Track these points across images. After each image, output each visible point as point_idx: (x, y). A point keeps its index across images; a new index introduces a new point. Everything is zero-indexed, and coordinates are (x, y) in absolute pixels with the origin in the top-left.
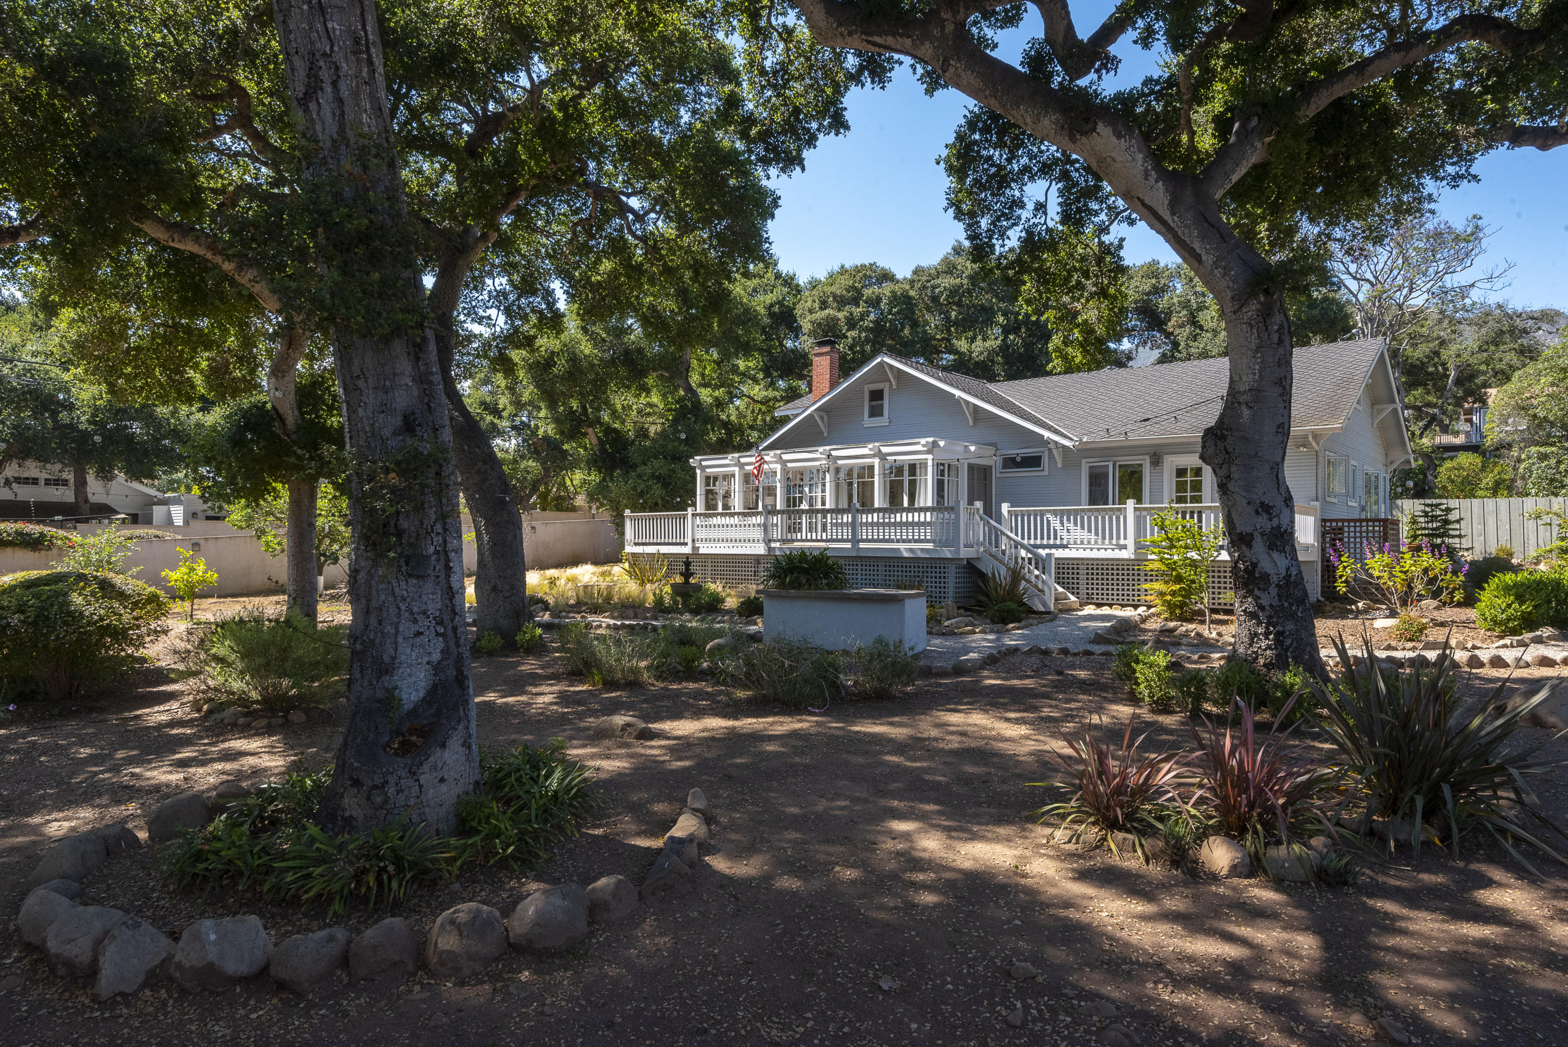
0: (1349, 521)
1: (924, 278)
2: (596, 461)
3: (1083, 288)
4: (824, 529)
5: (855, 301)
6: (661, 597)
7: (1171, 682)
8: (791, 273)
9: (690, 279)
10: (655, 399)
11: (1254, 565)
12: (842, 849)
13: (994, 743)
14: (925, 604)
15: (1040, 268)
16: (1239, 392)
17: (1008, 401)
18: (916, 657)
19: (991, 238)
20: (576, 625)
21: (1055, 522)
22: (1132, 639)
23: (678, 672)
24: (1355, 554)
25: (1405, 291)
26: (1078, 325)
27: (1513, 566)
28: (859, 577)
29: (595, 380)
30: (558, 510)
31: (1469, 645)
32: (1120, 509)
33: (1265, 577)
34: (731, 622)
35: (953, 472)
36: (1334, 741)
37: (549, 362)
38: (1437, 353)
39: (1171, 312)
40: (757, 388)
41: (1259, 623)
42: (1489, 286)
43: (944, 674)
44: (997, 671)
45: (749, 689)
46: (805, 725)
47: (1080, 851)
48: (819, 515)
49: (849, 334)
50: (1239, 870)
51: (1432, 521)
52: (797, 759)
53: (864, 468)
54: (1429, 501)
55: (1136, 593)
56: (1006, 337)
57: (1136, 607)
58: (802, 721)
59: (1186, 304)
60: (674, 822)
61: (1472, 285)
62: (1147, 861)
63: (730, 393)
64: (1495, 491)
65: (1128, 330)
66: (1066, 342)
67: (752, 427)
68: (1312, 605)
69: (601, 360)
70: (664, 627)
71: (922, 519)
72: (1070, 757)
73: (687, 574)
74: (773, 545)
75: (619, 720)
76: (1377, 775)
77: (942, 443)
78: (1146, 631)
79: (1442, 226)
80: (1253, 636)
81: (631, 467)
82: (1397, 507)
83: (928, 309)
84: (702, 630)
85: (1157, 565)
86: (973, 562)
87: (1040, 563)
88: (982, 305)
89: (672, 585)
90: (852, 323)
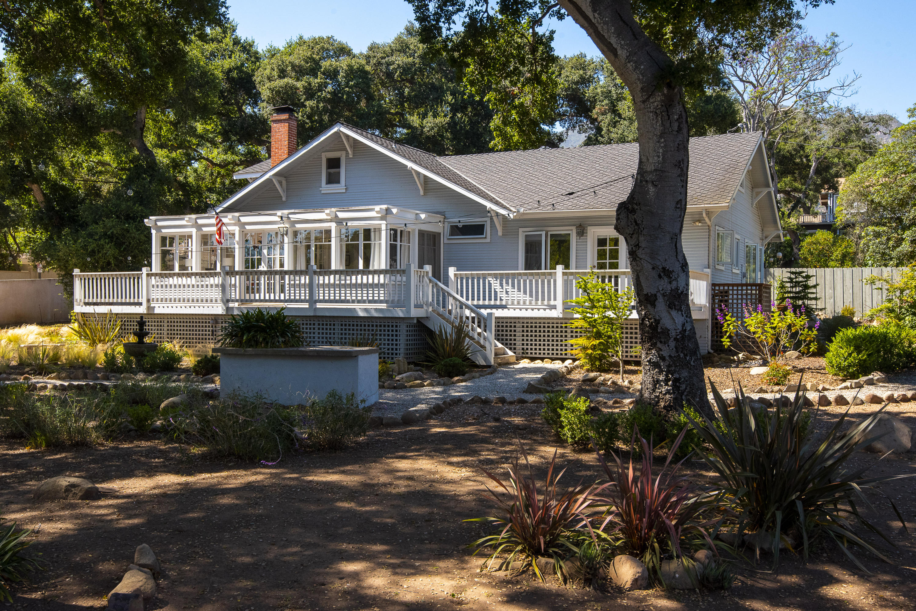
0: (733, 285)
1: (380, 55)
2: (41, 219)
3: (520, 74)
4: (282, 290)
5: (313, 72)
6: (114, 357)
7: (590, 424)
8: (250, 40)
9: (143, 36)
10: (107, 158)
11: (657, 322)
12: (291, 592)
13: (437, 485)
14: (377, 360)
15: (482, 52)
16: (646, 172)
17: (455, 174)
18: (369, 409)
19: (438, 21)
20: (16, 386)
21: (496, 284)
22: (559, 388)
23: (131, 430)
24: (737, 313)
25: (779, 94)
26: (515, 107)
27: (854, 323)
28: (316, 335)
29: (39, 135)
31: (820, 388)
32: (550, 274)
33: (666, 332)
34: (187, 380)
35: (405, 238)
36: (717, 470)
38: (802, 147)
39: (596, 100)
40: (216, 151)
41: (660, 372)
42: (841, 92)
43: (394, 424)
44: (442, 420)
45: (204, 445)
46: (260, 477)
47: (509, 577)
48: (277, 277)
49: (307, 103)
50: (639, 582)
51: (795, 286)
52: (251, 511)
53: (321, 232)
54: (793, 270)
55: (564, 348)
56: (454, 115)
57: (563, 360)
58: (257, 473)
59: (607, 94)
60: (120, 579)
61: (829, 92)
62: (565, 582)
63: (187, 155)
64: (842, 263)
65: (559, 115)
66: (506, 122)
67: (210, 190)
68: (703, 357)
69: (47, 114)
70: (115, 387)
71: (376, 281)
72: (503, 495)
73: (141, 334)
74: (231, 305)
75: (64, 481)
76: (748, 494)
77: (395, 211)
78: (571, 381)
79: (808, 40)
80: (656, 382)
81: (81, 226)
82: (770, 274)
83: (383, 84)
84: (157, 389)
85: (581, 323)
86: (422, 321)
87: (482, 322)
88: (433, 84)
89: (125, 345)
90: (310, 93)
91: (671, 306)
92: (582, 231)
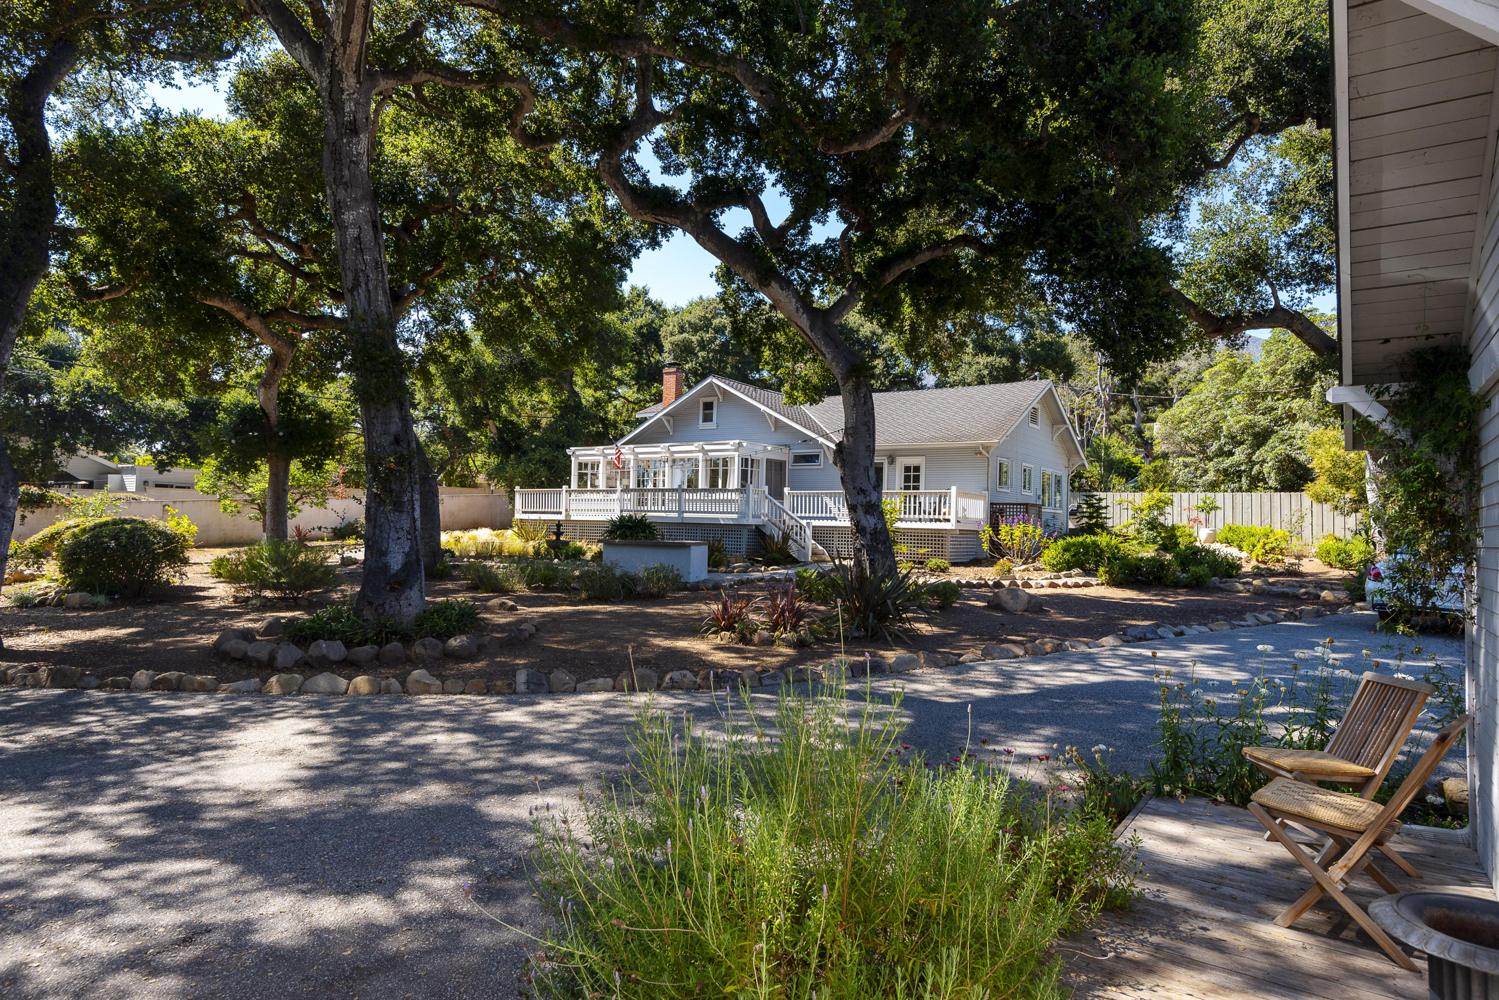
2: (495, 447)
4: (663, 504)
5: (706, 328)
6: (539, 550)
8: (659, 301)
10: (546, 397)
14: (707, 550)
17: (803, 414)
23: (541, 586)
28: (684, 537)
29: (495, 383)
30: (464, 486)
34: (586, 565)
35: (754, 465)
37: (458, 369)
40: (631, 391)
48: (660, 493)
49: (700, 354)
53: (692, 460)
54: (1089, 494)
63: (609, 394)
69: (501, 367)
71: (730, 497)
73: (558, 534)
75: (499, 601)
77: (745, 444)
81: (524, 453)
86: (760, 527)
87: (803, 529)
89: (547, 541)
90: (703, 345)
91: (866, 512)
92: (892, 461)
